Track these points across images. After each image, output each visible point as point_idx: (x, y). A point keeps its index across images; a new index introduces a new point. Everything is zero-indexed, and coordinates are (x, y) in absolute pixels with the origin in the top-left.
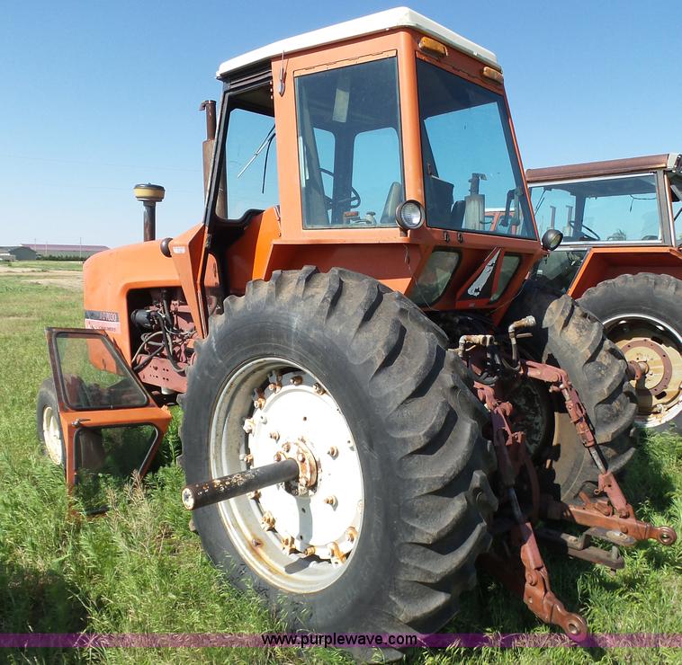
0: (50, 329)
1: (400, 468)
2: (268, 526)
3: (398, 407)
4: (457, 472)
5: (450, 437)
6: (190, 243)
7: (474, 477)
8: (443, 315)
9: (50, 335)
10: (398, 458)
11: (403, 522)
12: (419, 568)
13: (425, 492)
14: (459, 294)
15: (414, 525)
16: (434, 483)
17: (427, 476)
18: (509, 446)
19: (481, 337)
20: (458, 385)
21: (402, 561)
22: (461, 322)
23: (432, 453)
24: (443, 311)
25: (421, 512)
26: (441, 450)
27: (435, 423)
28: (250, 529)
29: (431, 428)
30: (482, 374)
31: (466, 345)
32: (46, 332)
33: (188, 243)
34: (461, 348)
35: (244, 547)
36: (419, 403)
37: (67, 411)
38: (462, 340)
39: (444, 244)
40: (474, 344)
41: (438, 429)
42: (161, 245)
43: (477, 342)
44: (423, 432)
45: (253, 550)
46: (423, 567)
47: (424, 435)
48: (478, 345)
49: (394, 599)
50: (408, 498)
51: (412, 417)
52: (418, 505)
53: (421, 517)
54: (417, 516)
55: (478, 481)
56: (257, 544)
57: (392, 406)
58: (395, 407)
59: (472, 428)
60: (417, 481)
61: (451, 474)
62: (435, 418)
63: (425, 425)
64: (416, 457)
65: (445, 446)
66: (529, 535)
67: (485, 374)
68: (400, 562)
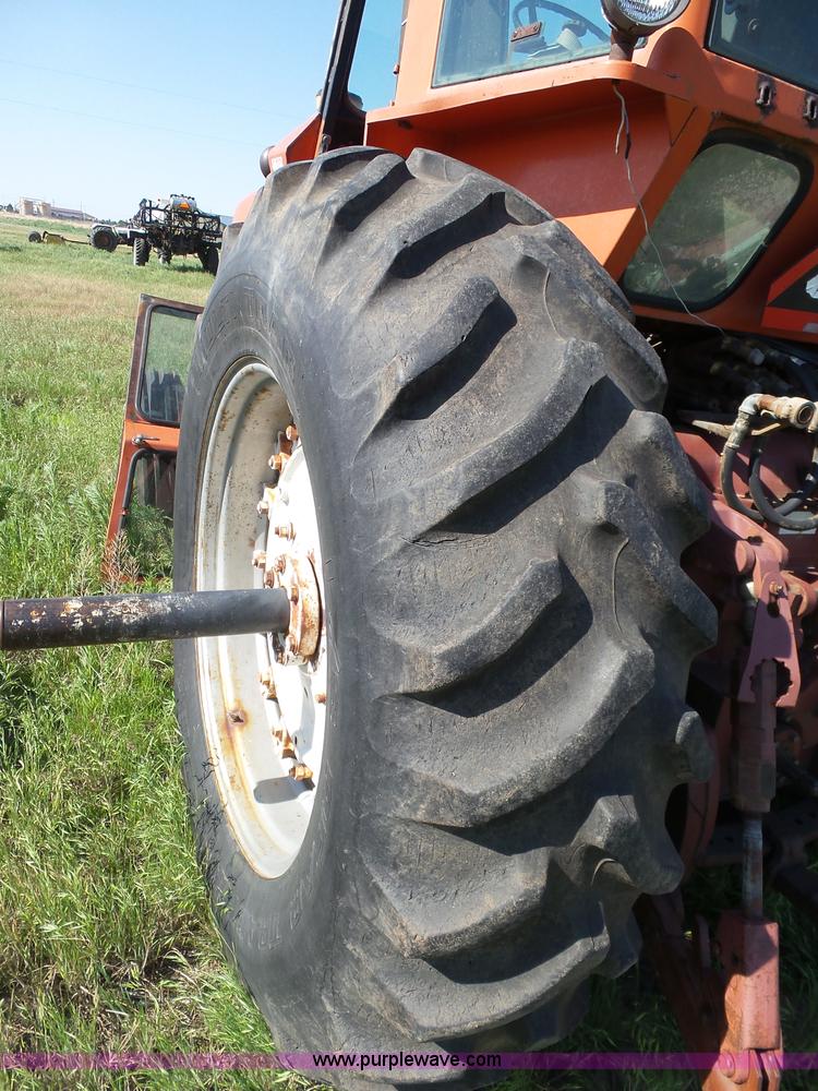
0: (146, 298)
1: (377, 723)
2: (267, 694)
3: (404, 549)
4: (529, 796)
5: (542, 680)
6: (289, 149)
7: (593, 818)
8: (727, 341)
9: (144, 307)
10: (377, 694)
11: (360, 861)
12: (382, 987)
13: (420, 815)
14: (777, 288)
15: (383, 885)
16: (449, 805)
17: (434, 774)
18: (781, 711)
19: (798, 403)
20: (620, 522)
21: (350, 947)
22: (768, 364)
23: (470, 712)
24: (730, 333)
25: (407, 862)
26: (501, 712)
27: (490, 627)
28: (236, 688)
29: (473, 641)
30: (786, 499)
31: (758, 419)
32: (140, 302)
33: (285, 150)
34: (740, 424)
35: (213, 719)
36: (468, 551)
37: (136, 421)
38: (747, 406)
39: (755, 117)
40: (778, 420)
41: (495, 649)
42: (262, 157)
43: (783, 413)
44: (444, 648)
45: (227, 728)
46: (391, 988)
47: (443, 657)
48: (784, 421)
49: (329, 1008)
50: (378, 810)
51: (436, 588)
52: (399, 839)
53: (404, 871)
54: (396, 867)
55: (605, 831)
56: (238, 720)
57: (391, 539)
58: (396, 546)
59: (626, 668)
60: (407, 776)
61: (506, 796)
62: (497, 610)
63: (462, 624)
64: (422, 708)
65: (517, 703)
66: (765, 959)
67: (794, 501)
68: (343, 948)
